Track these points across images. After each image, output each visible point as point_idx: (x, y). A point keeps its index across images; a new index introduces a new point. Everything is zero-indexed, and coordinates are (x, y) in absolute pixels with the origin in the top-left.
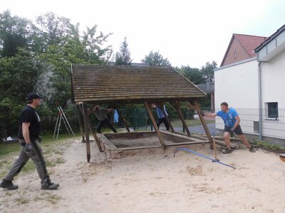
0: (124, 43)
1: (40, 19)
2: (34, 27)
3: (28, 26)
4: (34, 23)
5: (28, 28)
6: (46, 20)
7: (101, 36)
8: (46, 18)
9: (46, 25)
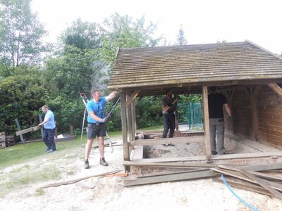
0: (181, 31)
1: (106, 21)
2: (102, 30)
3: (97, 28)
4: (102, 25)
5: (97, 31)
6: (111, 21)
7: (152, 25)
8: (112, 19)
9: (112, 25)
